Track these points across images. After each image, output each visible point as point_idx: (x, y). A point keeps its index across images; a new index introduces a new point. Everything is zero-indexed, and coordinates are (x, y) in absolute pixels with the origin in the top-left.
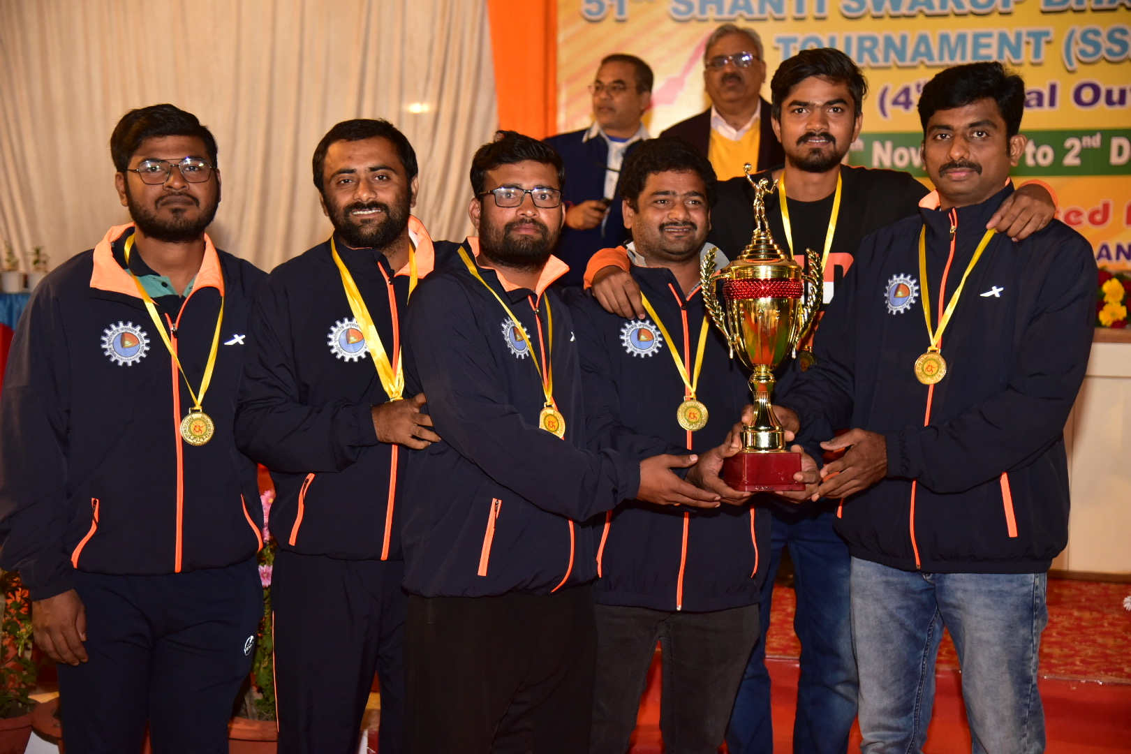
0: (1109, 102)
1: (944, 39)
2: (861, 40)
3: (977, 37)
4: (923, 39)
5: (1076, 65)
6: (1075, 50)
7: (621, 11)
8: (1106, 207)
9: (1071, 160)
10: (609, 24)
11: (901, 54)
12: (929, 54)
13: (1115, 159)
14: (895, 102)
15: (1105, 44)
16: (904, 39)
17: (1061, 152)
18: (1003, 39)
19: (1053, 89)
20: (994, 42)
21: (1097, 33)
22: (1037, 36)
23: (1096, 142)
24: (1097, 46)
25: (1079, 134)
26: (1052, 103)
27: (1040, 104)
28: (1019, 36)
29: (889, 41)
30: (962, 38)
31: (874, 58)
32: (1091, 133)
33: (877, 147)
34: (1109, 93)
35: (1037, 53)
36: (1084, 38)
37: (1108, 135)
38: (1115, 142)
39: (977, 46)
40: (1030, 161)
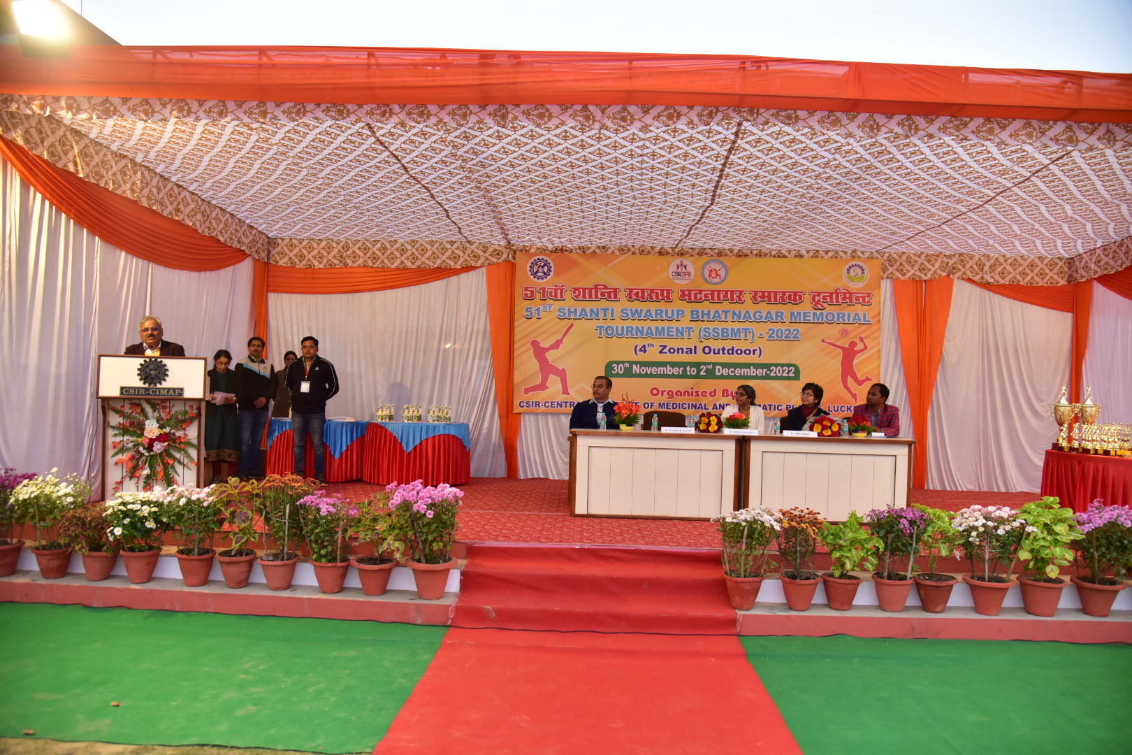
0: (715, 353)
1: (657, 328)
2: (627, 327)
3: (668, 328)
4: (649, 328)
5: (703, 340)
6: (702, 334)
7: (539, 315)
8: (715, 390)
9: (702, 373)
10: (534, 319)
11: (642, 333)
12: (652, 333)
13: (717, 374)
14: (640, 350)
15: (712, 333)
16: (643, 328)
17: (699, 370)
18: (677, 329)
19: (695, 347)
20: (674, 330)
21: (709, 329)
22: (689, 329)
23: (711, 367)
24: (710, 334)
25: (705, 364)
26: (695, 353)
27: (691, 353)
28: (683, 328)
29: (637, 328)
30: (663, 328)
31: (632, 334)
32: (709, 364)
33: (634, 366)
34: (714, 350)
35: (689, 335)
36: (705, 329)
37: (715, 364)
38: (717, 367)
39: (668, 332)
40: (689, 373)
